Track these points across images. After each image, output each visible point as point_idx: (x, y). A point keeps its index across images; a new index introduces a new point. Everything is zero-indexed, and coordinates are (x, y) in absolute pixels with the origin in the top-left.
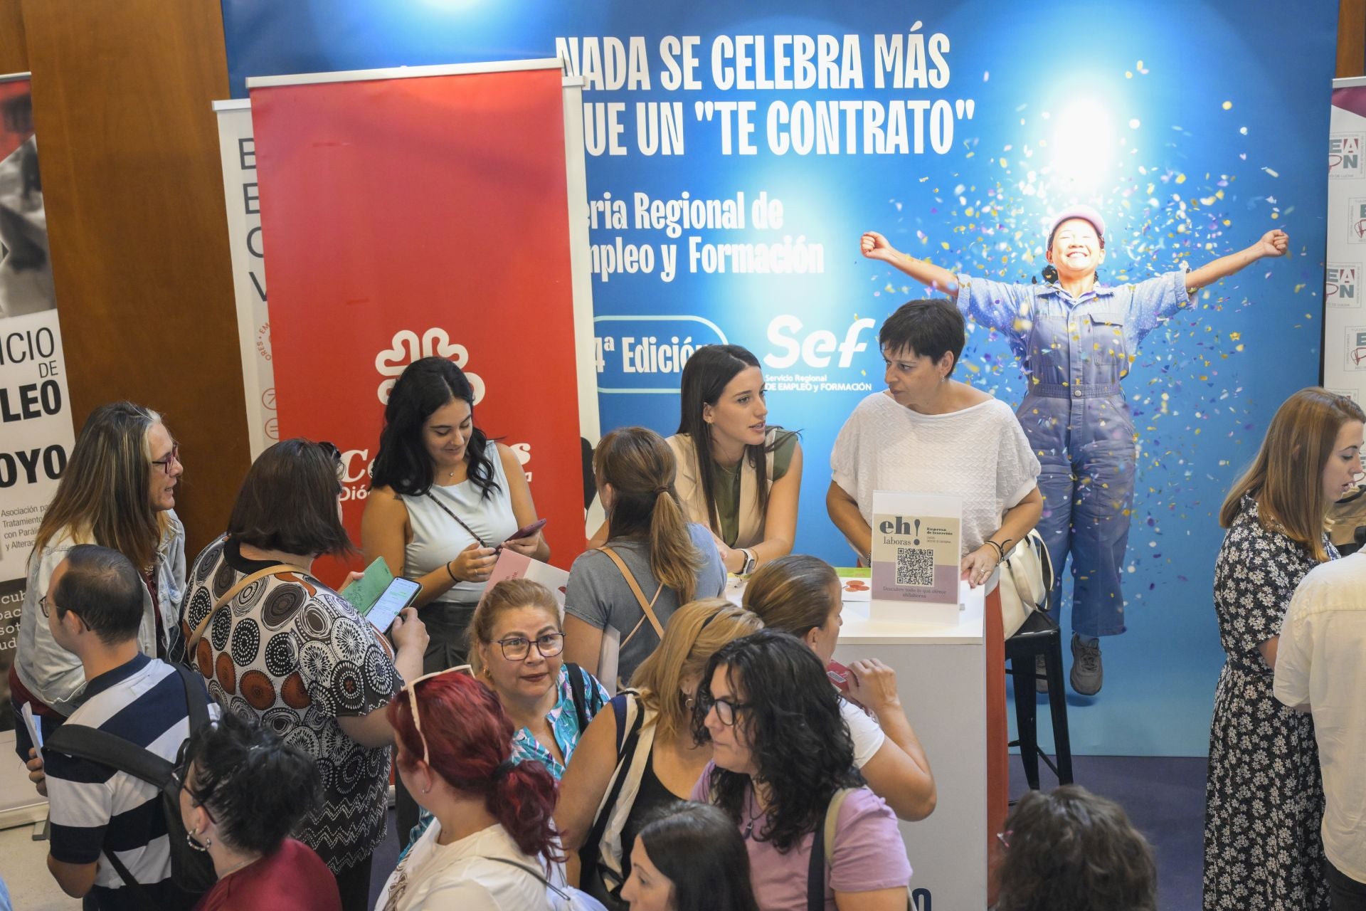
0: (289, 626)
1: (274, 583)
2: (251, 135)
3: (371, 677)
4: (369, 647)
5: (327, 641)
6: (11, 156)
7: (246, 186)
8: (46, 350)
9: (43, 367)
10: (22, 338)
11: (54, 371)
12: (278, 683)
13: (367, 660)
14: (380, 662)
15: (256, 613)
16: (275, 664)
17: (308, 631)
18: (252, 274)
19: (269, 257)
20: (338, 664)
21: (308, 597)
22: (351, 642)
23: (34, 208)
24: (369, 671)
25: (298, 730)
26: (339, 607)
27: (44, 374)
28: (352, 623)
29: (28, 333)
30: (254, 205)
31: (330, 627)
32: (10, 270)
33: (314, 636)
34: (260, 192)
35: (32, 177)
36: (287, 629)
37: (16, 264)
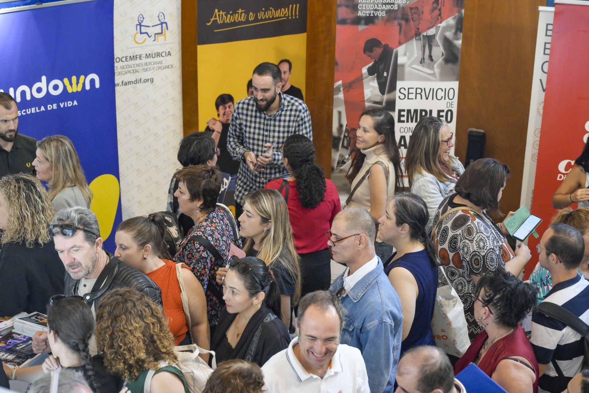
0: (459, 232)
1: (460, 213)
2: (552, 23)
3: (487, 261)
4: (489, 249)
5: (472, 241)
6: (453, 17)
7: (546, 43)
8: (451, 97)
9: (448, 104)
10: (442, 91)
11: (452, 106)
12: (451, 255)
13: (487, 254)
14: (494, 257)
15: (449, 225)
16: (451, 247)
17: (465, 235)
18: (541, 80)
19: (550, 74)
20: (473, 252)
21: (470, 221)
22: (482, 244)
23: (457, 39)
24: (487, 259)
25: (460, 279)
26: (482, 229)
27: (448, 106)
28: (485, 237)
29: (445, 89)
30: (548, 52)
31: (474, 235)
32: (443, 62)
33: (467, 237)
34: (551, 47)
35: (459, 26)
36: (458, 233)
37: (447, 60)
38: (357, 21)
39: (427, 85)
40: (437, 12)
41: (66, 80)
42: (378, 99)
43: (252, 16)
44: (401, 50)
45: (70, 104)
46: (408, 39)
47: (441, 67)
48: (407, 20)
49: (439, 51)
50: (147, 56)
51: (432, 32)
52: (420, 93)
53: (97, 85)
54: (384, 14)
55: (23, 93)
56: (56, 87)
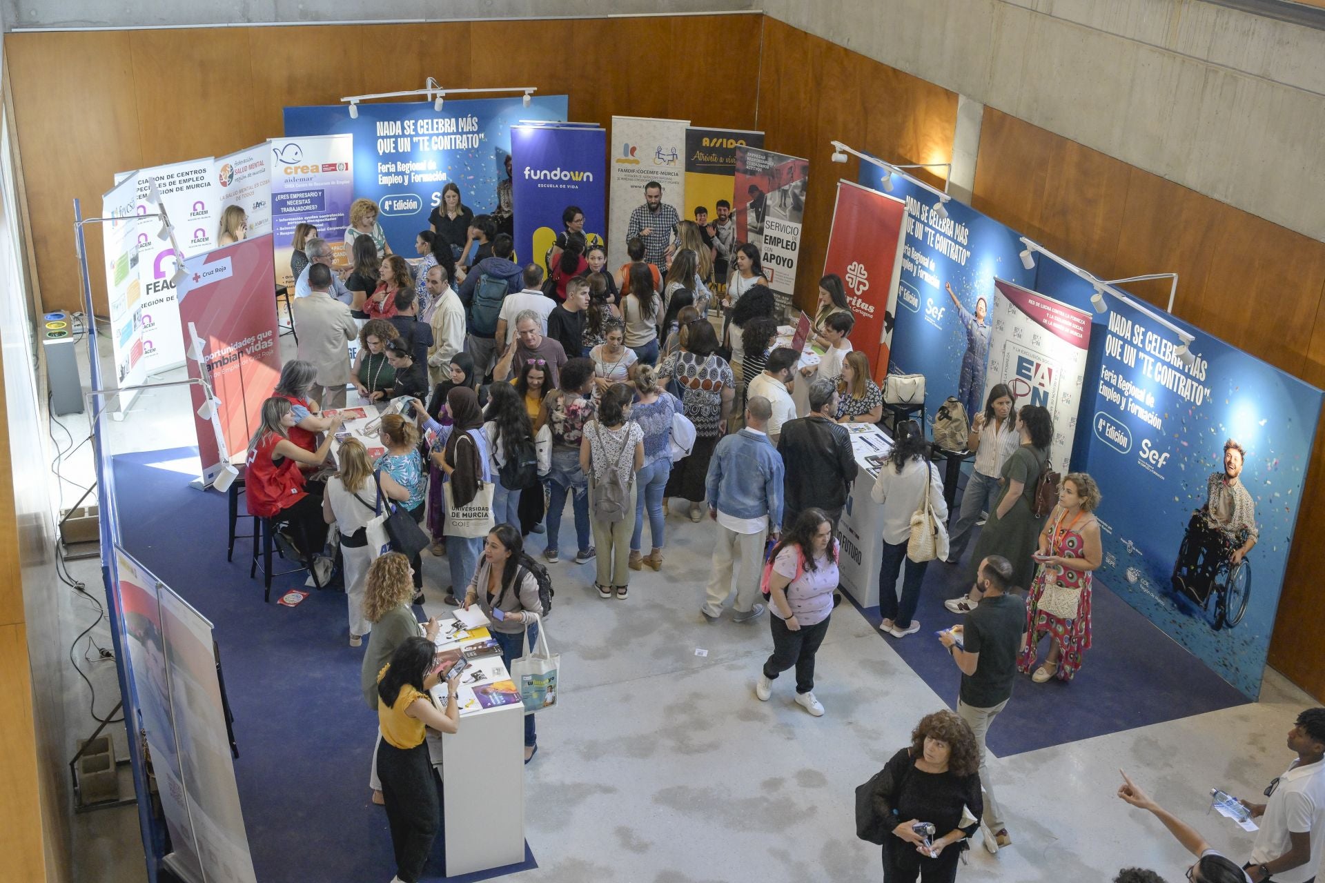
6: (800, 180)
8: (796, 234)
9: (794, 238)
10: (791, 228)
11: (797, 240)
23: (802, 196)
27: (794, 240)
29: (793, 228)
32: (792, 209)
35: (804, 188)
37: (794, 208)
38: (746, 172)
39: (783, 222)
40: (790, 175)
41: (572, 173)
42: (755, 225)
43: (721, 160)
44: (769, 195)
45: (573, 187)
46: (773, 190)
47: (791, 212)
48: (773, 177)
49: (790, 201)
50: (662, 173)
51: (786, 187)
52: (778, 226)
53: (591, 180)
54: (760, 170)
55: (545, 175)
56: (565, 176)
